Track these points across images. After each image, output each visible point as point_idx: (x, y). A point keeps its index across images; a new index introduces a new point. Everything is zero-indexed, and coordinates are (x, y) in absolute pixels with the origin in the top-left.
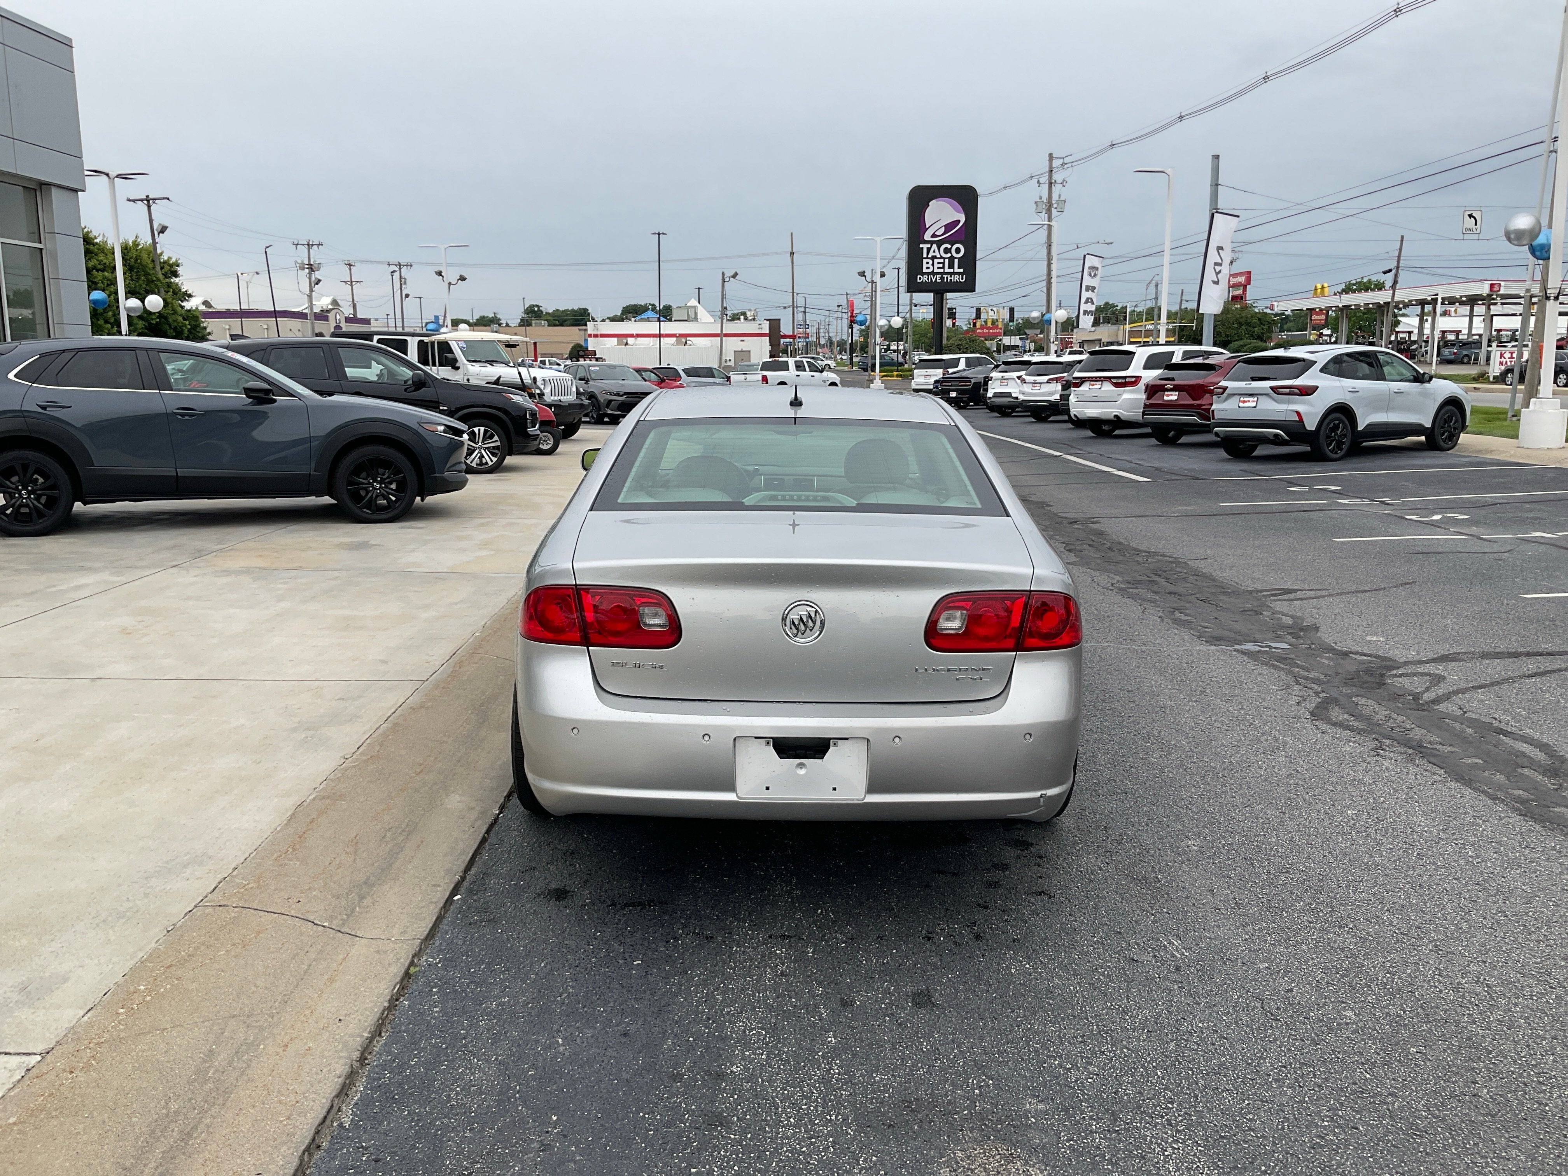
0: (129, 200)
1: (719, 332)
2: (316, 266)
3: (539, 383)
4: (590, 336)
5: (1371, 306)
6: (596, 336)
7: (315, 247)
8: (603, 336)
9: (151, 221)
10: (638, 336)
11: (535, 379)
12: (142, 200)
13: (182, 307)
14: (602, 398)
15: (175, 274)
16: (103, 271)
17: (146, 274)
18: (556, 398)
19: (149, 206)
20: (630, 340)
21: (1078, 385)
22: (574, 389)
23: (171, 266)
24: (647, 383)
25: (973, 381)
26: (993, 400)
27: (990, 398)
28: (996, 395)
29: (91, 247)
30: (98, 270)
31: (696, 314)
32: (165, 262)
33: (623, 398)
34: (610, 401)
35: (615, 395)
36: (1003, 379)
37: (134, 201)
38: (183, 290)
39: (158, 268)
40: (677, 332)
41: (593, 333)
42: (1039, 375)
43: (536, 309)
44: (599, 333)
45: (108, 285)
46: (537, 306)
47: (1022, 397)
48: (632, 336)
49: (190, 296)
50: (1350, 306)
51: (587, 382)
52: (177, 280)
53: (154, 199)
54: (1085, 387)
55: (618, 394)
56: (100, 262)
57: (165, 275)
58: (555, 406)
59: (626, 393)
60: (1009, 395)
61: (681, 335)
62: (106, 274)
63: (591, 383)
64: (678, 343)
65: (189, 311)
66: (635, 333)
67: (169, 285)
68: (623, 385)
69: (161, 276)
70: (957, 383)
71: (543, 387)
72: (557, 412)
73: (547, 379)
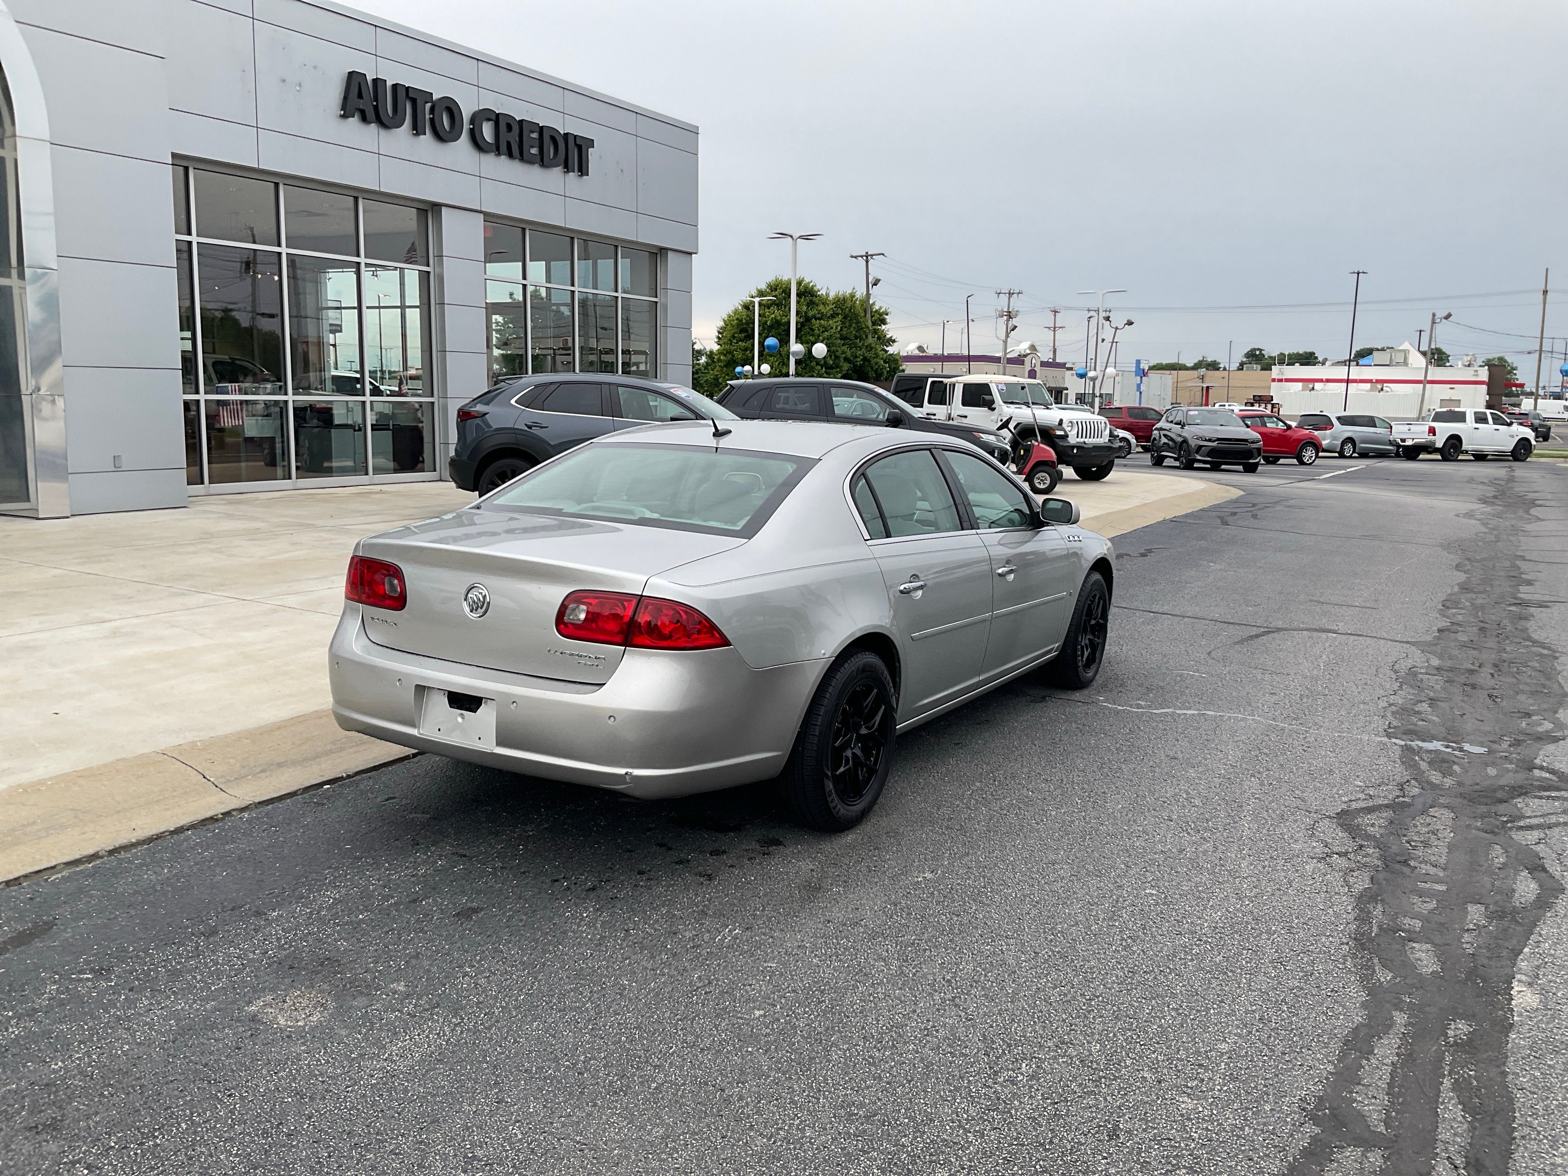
0: (852, 257)
1: (1423, 378)
2: (1014, 313)
3: (1064, 425)
4: (1274, 380)
6: (1280, 380)
7: (1015, 295)
8: (1288, 380)
9: (867, 274)
10: (1328, 381)
11: (1061, 421)
12: (862, 257)
13: (887, 351)
14: (1193, 443)
15: (883, 322)
16: (820, 319)
17: (858, 322)
18: (1082, 440)
19: (867, 262)
20: (1318, 386)
22: (1108, 432)
23: (881, 315)
24: (1249, 429)
29: (814, 299)
30: (816, 319)
31: (1406, 358)
32: (876, 311)
33: (1215, 444)
34: (1201, 447)
35: (1206, 440)
37: (856, 257)
38: (888, 336)
39: (869, 316)
40: (1374, 377)
41: (1277, 377)
43: (1258, 353)
44: (1284, 377)
45: (823, 332)
46: (1259, 349)
48: (1321, 381)
49: (894, 341)
51: (1183, 426)
52: (883, 327)
53: (872, 255)
55: (1210, 440)
56: (819, 311)
57: (874, 323)
58: (1078, 448)
59: (1218, 439)
61: (1378, 381)
62: (822, 322)
63: (1186, 427)
64: (1371, 390)
65: (890, 355)
66: (1324, 378)
67: (876, 332)
68: (1217, 431)
69: (870, 324)
71: (1069, 429)
72: (1079, 453)
73: (1075, 421)
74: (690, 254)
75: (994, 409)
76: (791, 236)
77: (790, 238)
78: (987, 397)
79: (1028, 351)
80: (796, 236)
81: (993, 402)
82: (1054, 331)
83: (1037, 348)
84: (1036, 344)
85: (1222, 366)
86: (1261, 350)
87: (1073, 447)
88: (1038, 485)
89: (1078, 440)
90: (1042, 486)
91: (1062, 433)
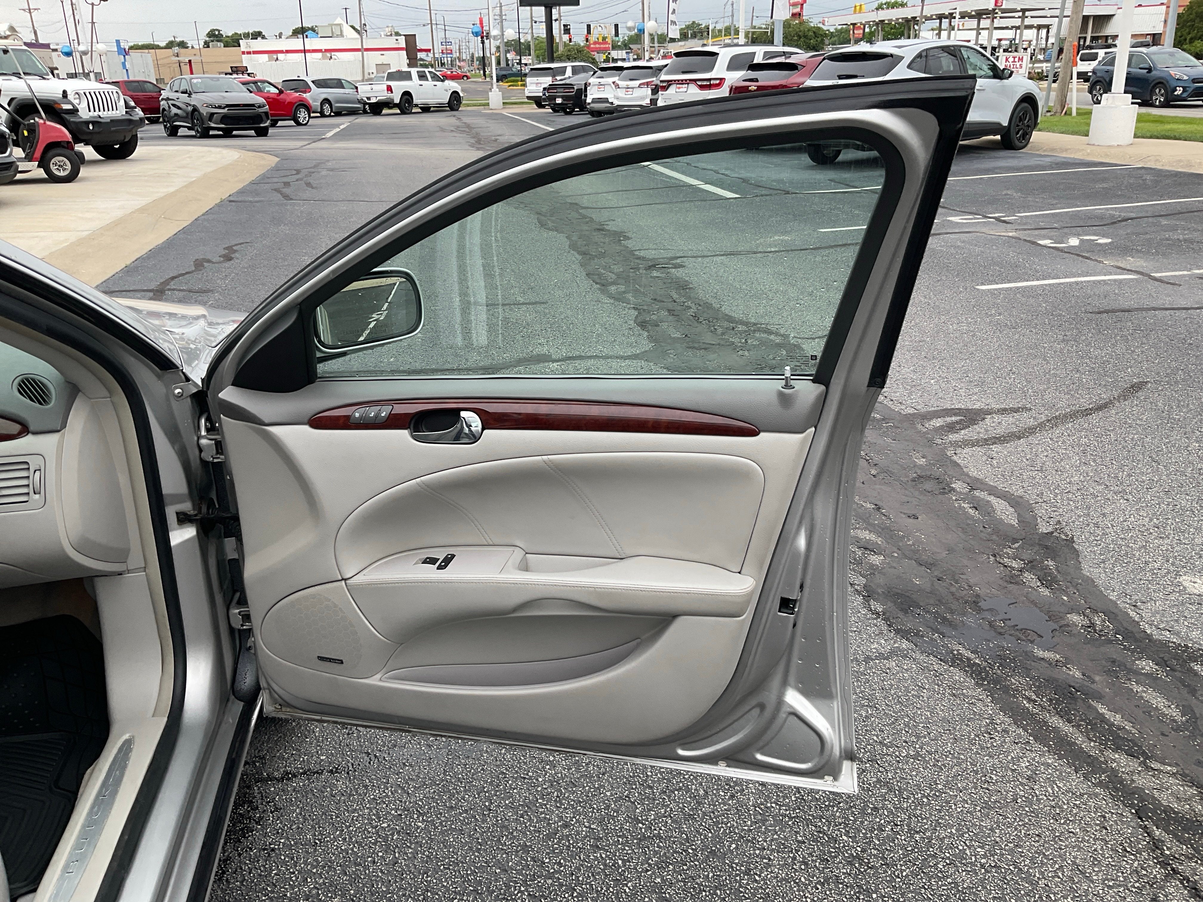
1: (360, 47)
3: (71, 97)
4: (243, 53)
5: (900, 20)
6: (249, 53)
8: (255, 52)
10: (288, 52)
11: (65, 92)
14: (204, 111)
18: (96, 114)
20: (280, 56)
21: (665, 88)
22: (122, 103)
24: (252, 94)
25: (576, 87)
26: (592, 105)
27: (589, 104)
28: (594, 101)
31: (341, 31)
33: (225, 111)
34: (212, 114)
35: (216, 107)
36: (600, 84)
40: (323, 48)
41: (246, 50)
42: (631, 80)
43: (217, 33)
44: (251, 50)
46: (216, 30)
47: (616, 103)
48: (281, 52)
50: (884, 21)
51: (190, 95)
54: (672, 90)
55: (220, 107)
58: (94, 123)
59: (228, 106)
60: (606, 100)
61: (327, 51)
63: (193, 96)
64: (324, 58)
66: (284, 49)
68: (224, 97)
70: (562, 90)
71: (77, 101)
72: (96, 129)
73: (82, 92)
79: (8, 33)
82: (30, 13)
83: (17, 29)
84: (15, 25)
85: (189, 45)
86: (219, 31)
87: (87, 123)
88: (56, 173)
89: (92, 114)
90: (62, 174)
91: (69, 107)
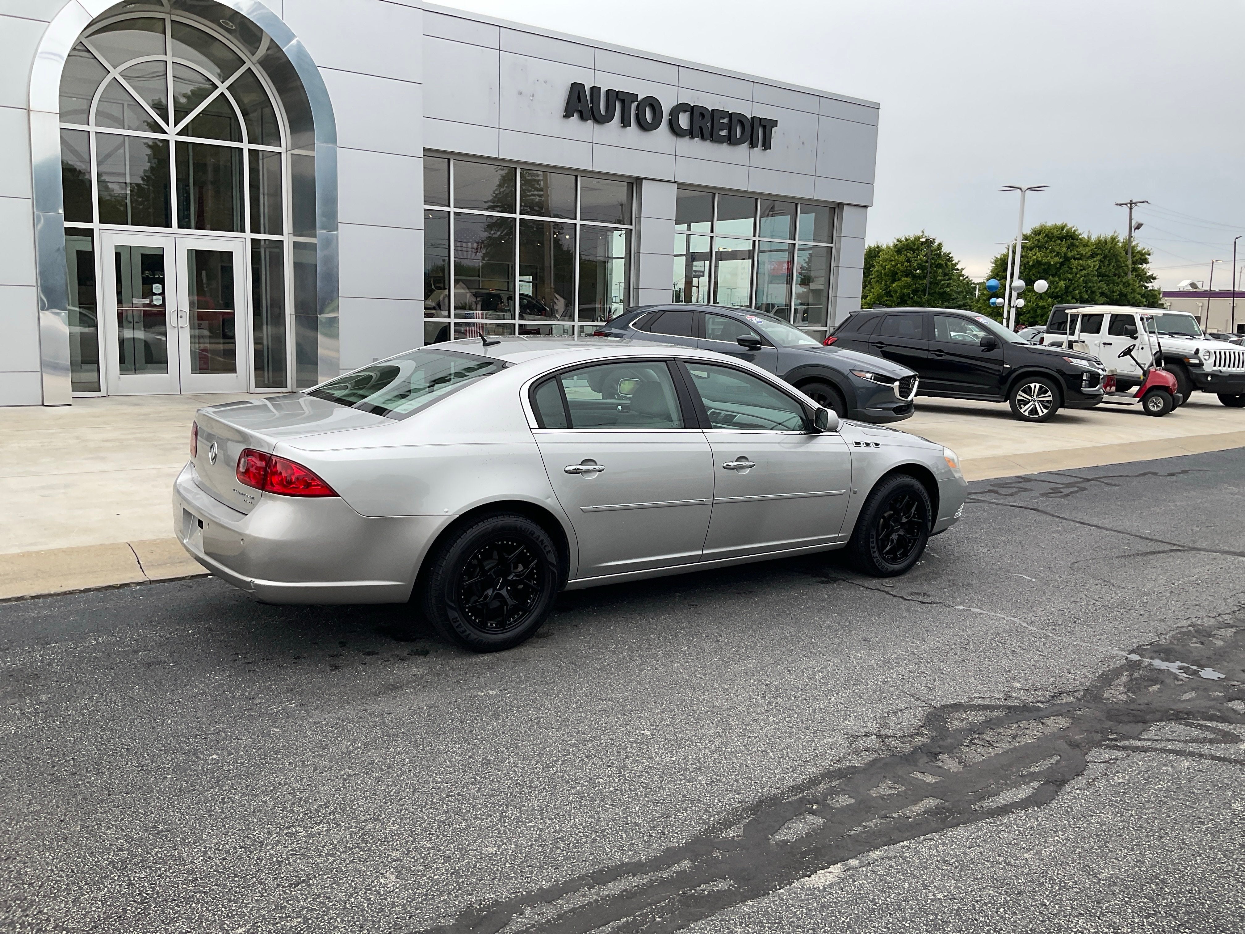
0: (1117, 205)
3: (1200, 355)
9: (1131, 219)
11: (1197, 350)
12: (1126, 204)
13: (1146, 287)
15: (1145, 261)
16: (1078, 259)
17: (1117, 261)
19: (1131, 209)
23: (1142, 255)
29: (1075, 242)
30: (1075, 259)
32: (1139, 252)
37: (1121, 205)
38: (1148, 274)
39: (1130, 255)
45: (1081, 270)
49: (1154, 278)
52: (1145, 266)
53: (1135, 203)
56: (1078, 253)
57: (1134, 263)
58: (1215, 375)
62: (1081, 261)
65: (1150, 290)
67: (1134, 269)
69: (1130, 262)
71: (1207, 357)
72: (1214, 381)
73: (1213, 351)
74: (866, 207)
75: (1136, 338)
76: (1020, 189)
77: (1019, 190)
78: (1129, 327)
80: (1024, 188)
81: (1136, 331)
87: (1207, 375)
88: (1151, 408)
89: (1215, 368)
90: (1156, 409)
91: (1197, 361)
